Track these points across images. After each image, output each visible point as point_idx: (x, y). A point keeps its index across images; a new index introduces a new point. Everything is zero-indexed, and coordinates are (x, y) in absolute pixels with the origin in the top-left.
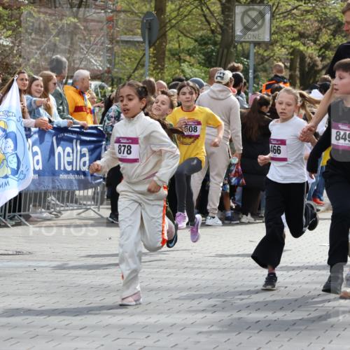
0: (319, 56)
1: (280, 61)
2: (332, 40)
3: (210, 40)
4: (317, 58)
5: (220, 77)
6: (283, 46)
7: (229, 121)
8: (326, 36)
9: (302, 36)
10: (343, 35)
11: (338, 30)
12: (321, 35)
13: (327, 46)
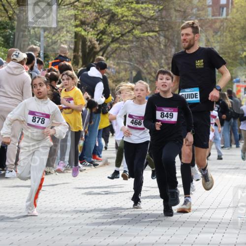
0: (97, 40)
1: (66, 43)
2: (108, 27)
3: (8, 25)
4: (96, 42)
5: (16, 55)
6: (68, 32)
7: (23, 93)
8: (102, 24)
9: (83, 23)
10: (116, 23)
11: (112, 19)
12: (98, 23)
13: (103, 32)
